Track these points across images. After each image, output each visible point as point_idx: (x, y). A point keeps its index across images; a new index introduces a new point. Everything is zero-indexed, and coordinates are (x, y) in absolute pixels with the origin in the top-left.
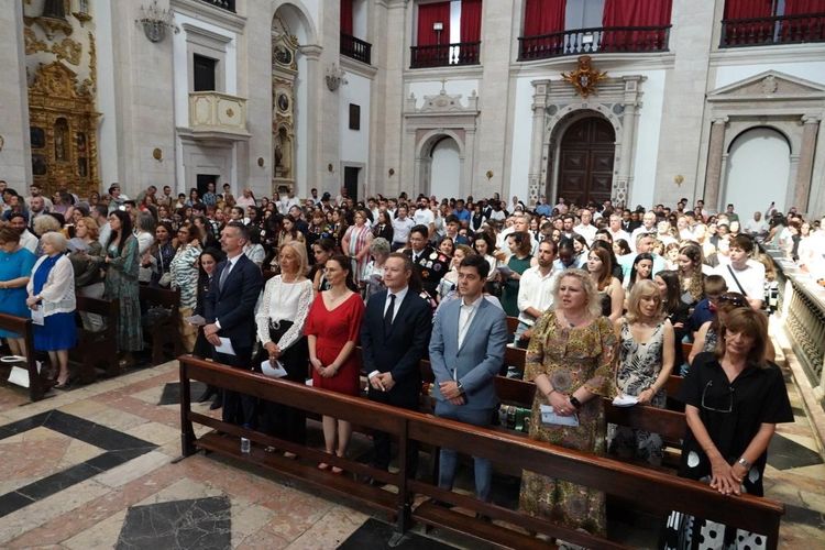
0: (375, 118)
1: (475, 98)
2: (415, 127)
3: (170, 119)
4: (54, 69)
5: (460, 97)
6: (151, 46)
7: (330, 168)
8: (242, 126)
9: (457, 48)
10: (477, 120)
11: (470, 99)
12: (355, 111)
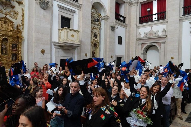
0: (127, 41)
1: (164, 31)
2: (141, 43)
3: (49, 38)
4: (3, 19)
5: (158, 31)
6: (42, 11)
7: (112, 57)
8: (78, 41)
9: (156, 15)
10: (166, 39)
11: (162, 31)
12: (120, 38)
